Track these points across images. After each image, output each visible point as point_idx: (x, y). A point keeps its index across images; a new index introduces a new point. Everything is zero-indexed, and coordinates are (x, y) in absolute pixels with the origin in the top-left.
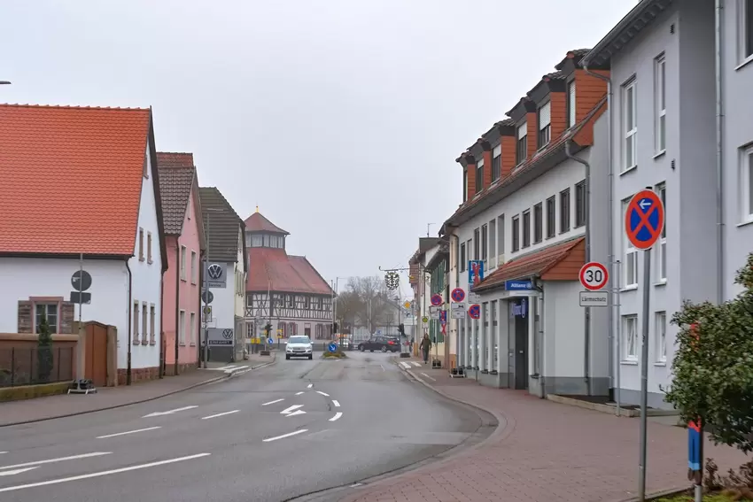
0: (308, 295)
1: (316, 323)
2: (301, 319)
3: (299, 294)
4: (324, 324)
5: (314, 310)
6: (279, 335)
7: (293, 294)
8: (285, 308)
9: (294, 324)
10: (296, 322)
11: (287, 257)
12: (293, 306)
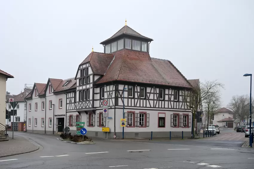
0: (163, 87)
1: (172, 113)
2: (154, 108)
3: (151, 86)
4: (181, 113)
5: (169, 100)
6: (123, 124)
7: (144, 86)
8: (134, 98)
9: (145, 114)
10: (148, 112)
11: (150, 59)
12: (144, 96)
